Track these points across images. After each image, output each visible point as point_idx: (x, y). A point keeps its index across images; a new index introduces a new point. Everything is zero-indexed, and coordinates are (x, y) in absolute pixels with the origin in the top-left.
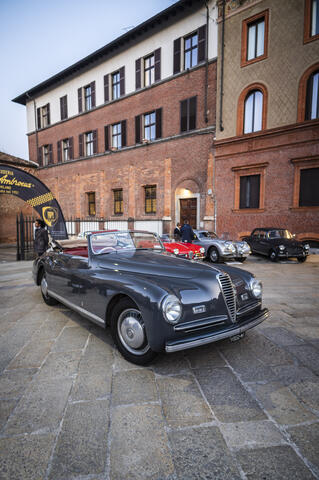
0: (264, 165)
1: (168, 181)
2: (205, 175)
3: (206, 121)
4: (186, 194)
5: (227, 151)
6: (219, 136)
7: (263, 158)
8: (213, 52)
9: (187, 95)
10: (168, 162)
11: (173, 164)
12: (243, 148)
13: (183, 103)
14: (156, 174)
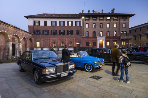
0: (89, 41)
1: (74, 41)
2: (81, 41)
3: (81, 34)
4: (78, 43)
5: (84, 38)
6: (83, 36)
7: (89, 40)
8: (82, 25)
9: (78, 29)
10: (74, 38)
11: (75, 39)
12: (86, 38)
13: (77, 30)
14: (72, 40)
